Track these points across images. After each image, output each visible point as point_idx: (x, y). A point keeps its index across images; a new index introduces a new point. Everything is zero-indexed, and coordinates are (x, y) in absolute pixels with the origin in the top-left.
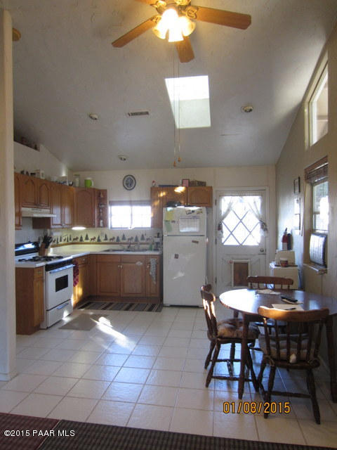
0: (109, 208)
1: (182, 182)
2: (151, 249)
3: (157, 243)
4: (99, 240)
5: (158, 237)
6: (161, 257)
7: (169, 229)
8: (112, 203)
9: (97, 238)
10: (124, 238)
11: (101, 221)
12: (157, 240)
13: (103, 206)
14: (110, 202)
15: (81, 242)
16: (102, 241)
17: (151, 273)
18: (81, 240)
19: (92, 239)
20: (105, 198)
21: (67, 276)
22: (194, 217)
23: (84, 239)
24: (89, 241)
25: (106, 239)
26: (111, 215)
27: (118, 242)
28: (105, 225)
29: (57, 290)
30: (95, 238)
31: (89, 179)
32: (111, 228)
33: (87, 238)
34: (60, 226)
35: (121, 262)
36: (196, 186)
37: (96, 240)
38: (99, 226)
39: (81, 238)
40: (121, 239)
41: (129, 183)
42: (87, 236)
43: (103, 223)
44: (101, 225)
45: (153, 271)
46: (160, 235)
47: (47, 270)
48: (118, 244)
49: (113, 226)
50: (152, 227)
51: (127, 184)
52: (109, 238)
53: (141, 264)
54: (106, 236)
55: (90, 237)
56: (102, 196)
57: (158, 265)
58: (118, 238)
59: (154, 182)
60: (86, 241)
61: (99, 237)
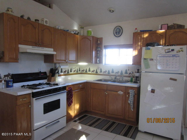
0: (104, 50)
1: (161, 27)
2: (131, 81)
3: (137, 77)
4: (97, 72)
5: (138, 72)
6: (139, 89)
7: (147, 66)
8: (106, 47)
9: (95, 71)
10: (113, 72)
11: (98, 59)
12: (137, 75)
13: (99, 49)
14: (104, 46)
15: (86, 73)
16: (99, 73)
17: (129, 102)
18: (86, 71)
19: (92, 71)
20: (101, 43)
21: (59, 100)
22: (174, 56)
23: (88, 71)
24: (90, 72)
25: (101, 72)
26: (105, 56)
27: (109, 74)
28: (101, 62)
29: (44, 113)
30: (94, 71)
31: (90, 30)
32: (105, 64)
33: (89, 71)
34: (64, 62)
35: (107, 90)
36: (174, 29)
37: (95, 72)
38: (96, 63)
39: (86, 70)
40: (110, 72)
41: (118, 32)
42: (89, 69)
43: (99, 61)
44: (98, 62)
45: (131, 100)
46: (139, 71)
47: (33, 97)
48: (109, 75)
49: (106, 63)
50: (133, 64)
51: (116, 33)
52: (103, 71)
53: (122, 93)
54: (101, 70)
55: (91, 70)
56: (99, 42)
57: (136, 96)
58: (109, 71)
59: (136, 29)
60: (89, 72)
61: (97, 70)
